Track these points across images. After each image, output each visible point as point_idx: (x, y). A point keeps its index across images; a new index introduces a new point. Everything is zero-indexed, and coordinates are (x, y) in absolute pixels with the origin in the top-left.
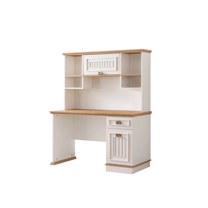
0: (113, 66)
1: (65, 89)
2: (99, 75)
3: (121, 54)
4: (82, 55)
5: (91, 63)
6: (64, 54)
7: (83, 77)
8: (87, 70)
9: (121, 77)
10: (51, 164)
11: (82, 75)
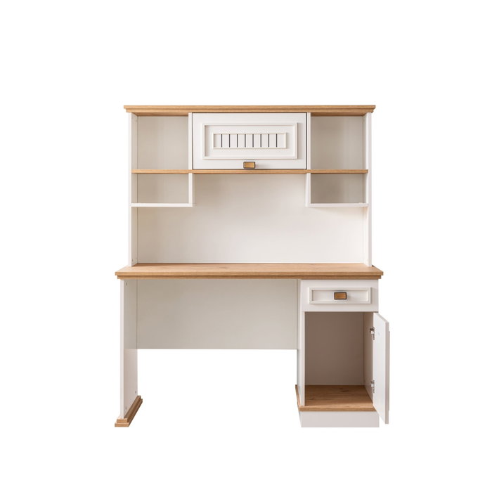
0: (287, 147)
1: (133, 208)
2: (246, 168)
3: (309, 115)
4: (190, 114)
5: (219, 138)
6: (128, 108)
7: (190, 175)
8: (205, 155)
9: (309, 175)
10: (116, 425)
11: (190, 168)
